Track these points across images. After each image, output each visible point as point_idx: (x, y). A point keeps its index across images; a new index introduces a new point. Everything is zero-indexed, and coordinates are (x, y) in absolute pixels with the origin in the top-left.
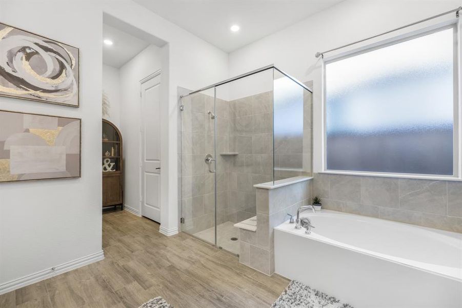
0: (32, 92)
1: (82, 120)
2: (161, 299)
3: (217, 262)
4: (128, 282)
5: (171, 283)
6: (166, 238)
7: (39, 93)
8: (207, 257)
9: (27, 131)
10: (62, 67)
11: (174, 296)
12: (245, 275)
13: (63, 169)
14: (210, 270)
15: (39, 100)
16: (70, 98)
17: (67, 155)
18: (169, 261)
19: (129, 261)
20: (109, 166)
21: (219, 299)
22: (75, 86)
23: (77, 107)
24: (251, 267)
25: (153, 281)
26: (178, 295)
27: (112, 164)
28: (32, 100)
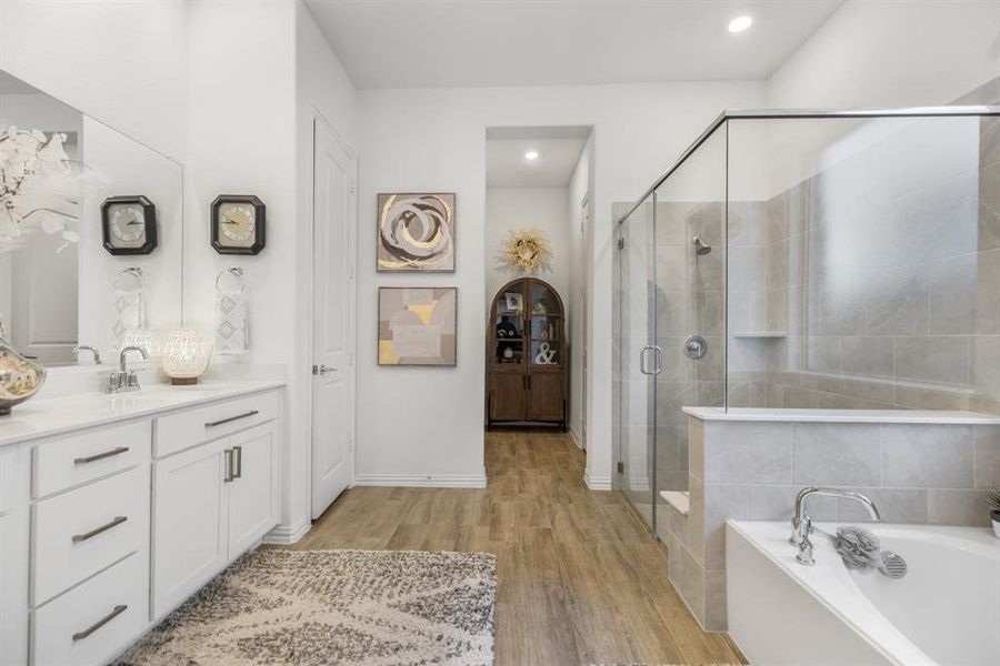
0: (410, 262)
1: (460, 289)
2: (491, 558)
3: (625, 557)
4: (482, 522)
5: (524, 549)
6: (583, 491)
7: (416, 262)
8: (618, 543)
9: (406, 308)
10: (438, 223)
11: (511, 565)
12: (651, 601)
13: (438, 354)
14: (598, 562)
15: (415, 271)
16: (444, 262)
17: (442, 336)
18: (552, 522)
19: (504, 500)
20: (548, 355)
21: (562, 603)
22: (451, 246)
23: (453, 272)
24: (680, 595)
25: (507, 535)
26: (517, 566)
27: (552, 353)
28: (410, 271)
